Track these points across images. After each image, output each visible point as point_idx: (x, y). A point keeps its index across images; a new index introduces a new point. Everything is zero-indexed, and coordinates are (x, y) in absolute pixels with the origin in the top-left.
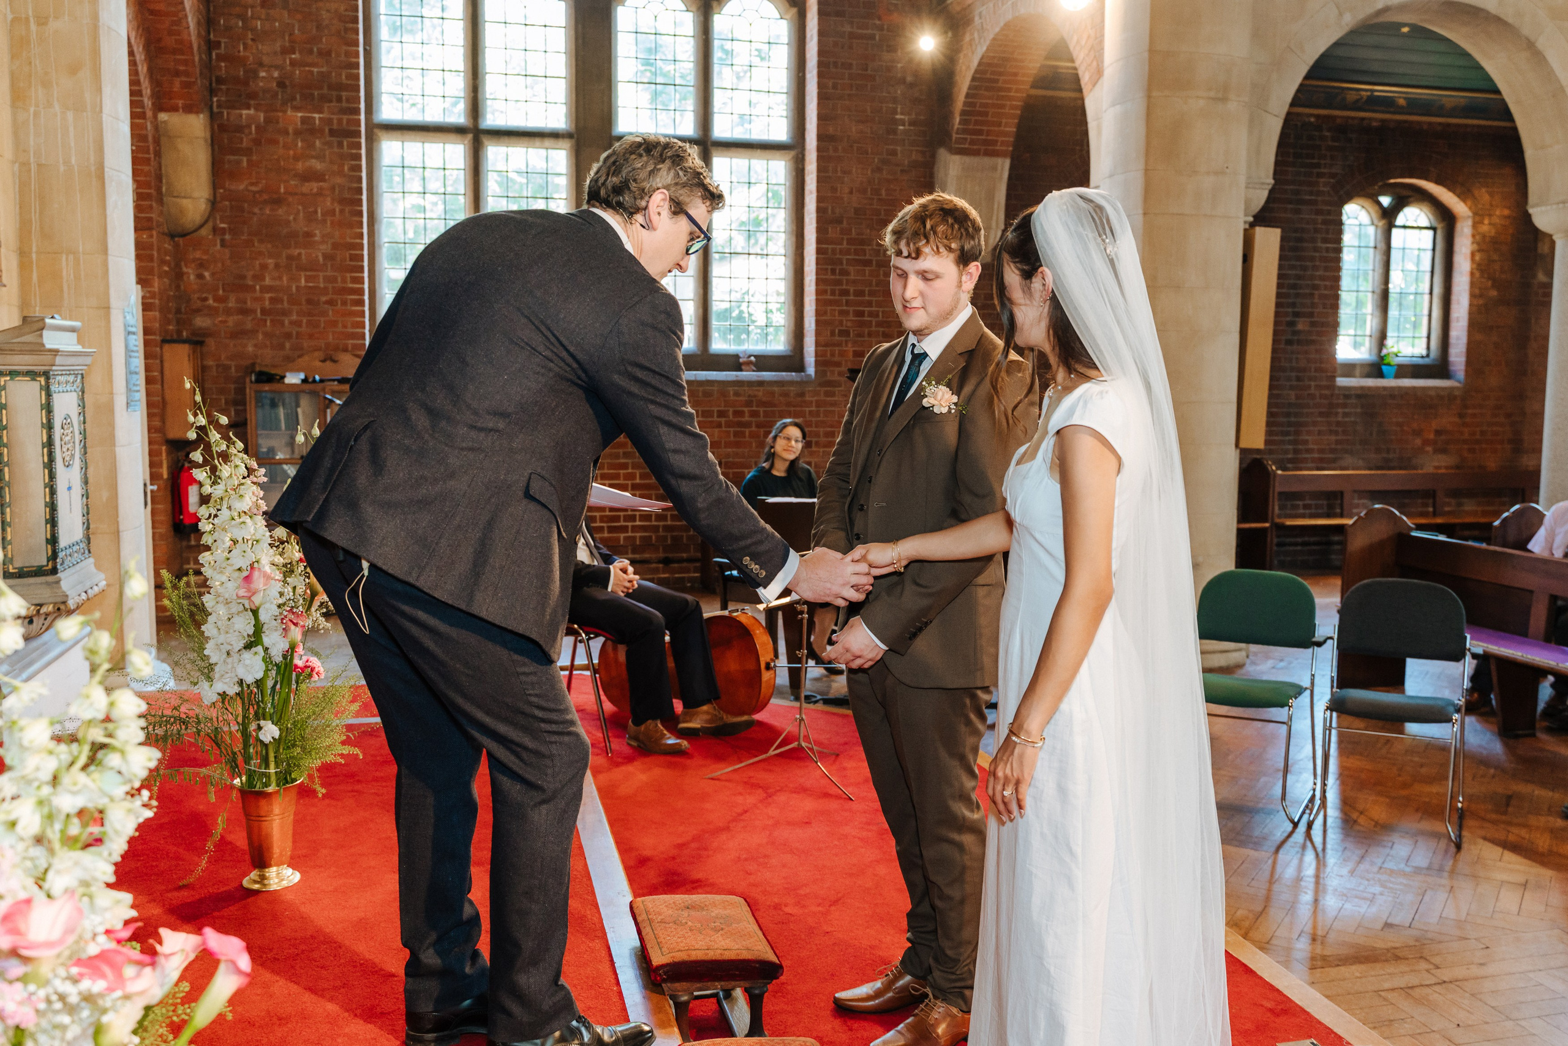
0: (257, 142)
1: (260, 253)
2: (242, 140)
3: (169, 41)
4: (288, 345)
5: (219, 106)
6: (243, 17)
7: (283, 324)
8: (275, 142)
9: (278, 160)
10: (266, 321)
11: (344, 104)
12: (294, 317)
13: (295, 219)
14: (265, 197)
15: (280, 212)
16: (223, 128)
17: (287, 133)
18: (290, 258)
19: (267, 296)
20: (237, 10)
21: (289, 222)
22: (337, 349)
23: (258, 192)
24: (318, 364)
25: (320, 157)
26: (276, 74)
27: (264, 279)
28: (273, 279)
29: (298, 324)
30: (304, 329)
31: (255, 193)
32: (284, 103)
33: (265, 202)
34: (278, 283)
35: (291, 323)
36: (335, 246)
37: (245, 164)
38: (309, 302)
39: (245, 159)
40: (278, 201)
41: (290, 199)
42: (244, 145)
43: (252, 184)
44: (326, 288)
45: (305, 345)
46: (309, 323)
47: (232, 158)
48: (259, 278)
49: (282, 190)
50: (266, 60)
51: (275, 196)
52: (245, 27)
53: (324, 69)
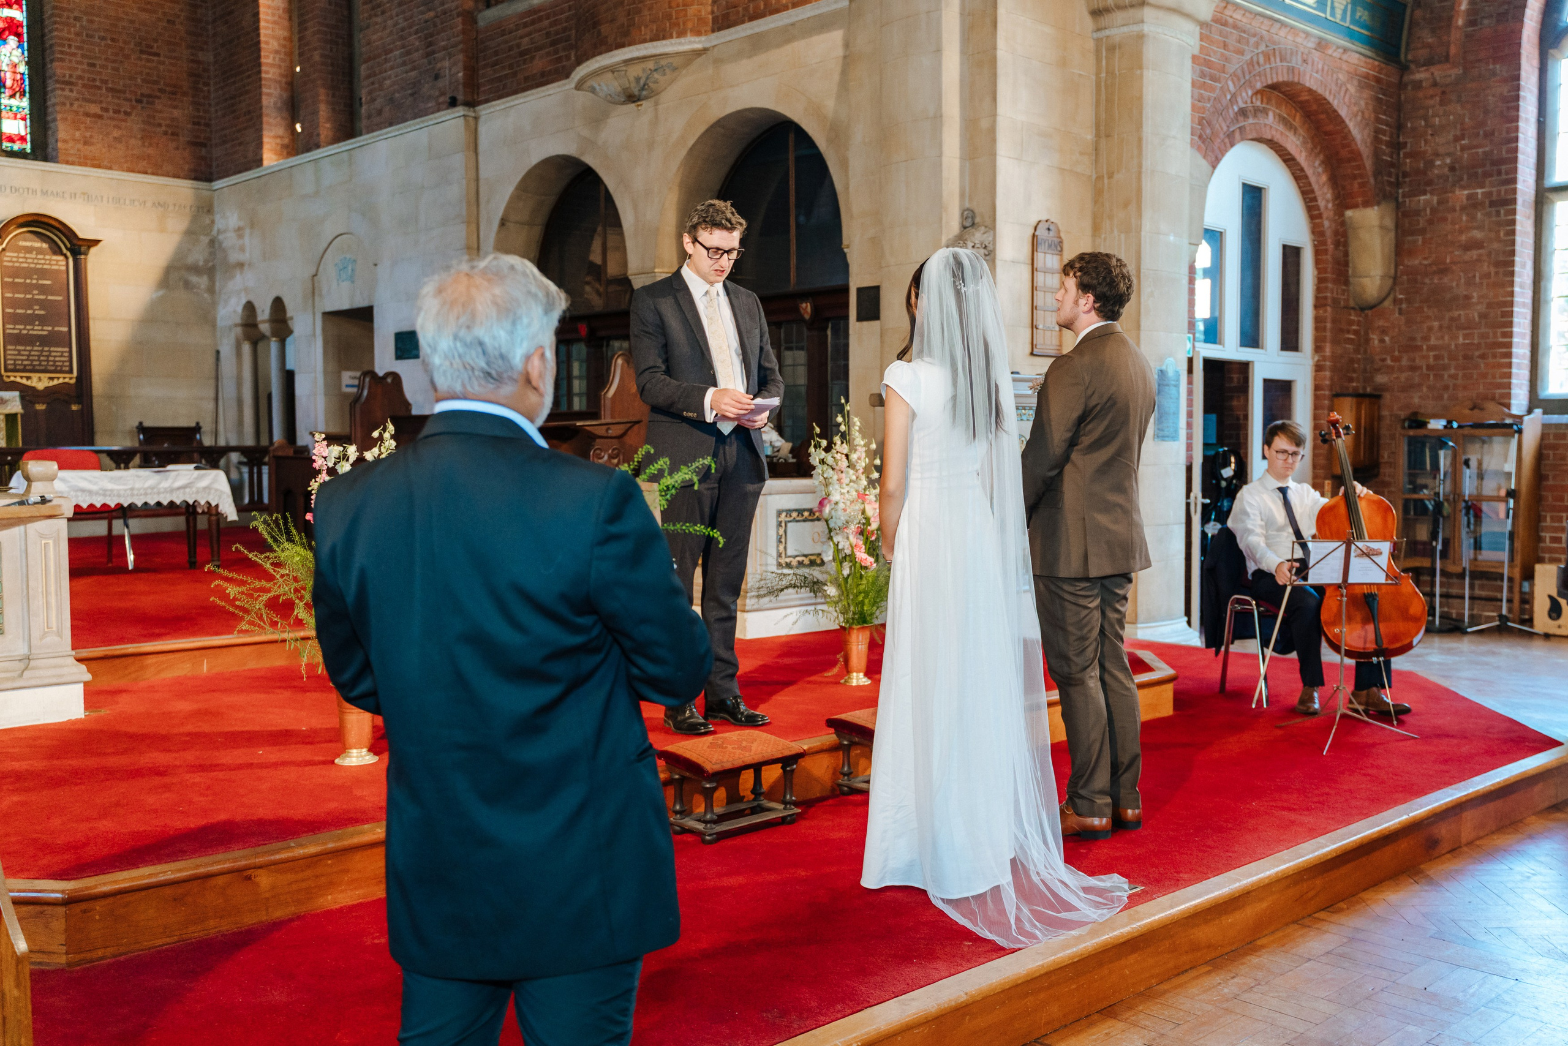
0: (1430, 222)
1: (1428, 317)
2: (1418, 221)
3: (1344, 153)
4: (1446, 396)
5: (1404, 196)
6: (1425, 118)
7: (1442, 377)
8: (1445, 219)
9: (1446, 235)
10: (1429, 376)
11: (1504, 177)
12: (1453, 371)
13: (1457, 285)
14: (1434, 268)
15: (1446, 280)
16: (1406, 214)
17: (1455, 210)
18: (1452, 319)
19: (1432, 354)
20: (1422, 112)
21: (1452, 287)
22: (1486, 398)
23: (1430, 265)
24: (1467, 412)
25: (1480, 228)
26: (1448, 161)
27: (1429, 340)
28: (1437, 339)
29: (1454, 377)
30: (1460, 381)
31: (1426, 266)
32: (1454, 185)
33: (1434, 273)
34: (1440, 342)
35: (1450, 376)
36: (1490, 305)
37: (1420, 242)
38: (1465, 357)
39: (1420, 238)
40: (1444, 271)
41: (1454, 267)
42: (1421, 225)
43: (1425, 259)
44: (1479, 344)
45: (1460, 395)
46: (1464, 375)
47: (1410, 238)
48: (1426, 338)
49: (1448, 261)
50: (1441, 150)
51: (1442, 267)
52: (1427, 126)
53: (1487, 149)
